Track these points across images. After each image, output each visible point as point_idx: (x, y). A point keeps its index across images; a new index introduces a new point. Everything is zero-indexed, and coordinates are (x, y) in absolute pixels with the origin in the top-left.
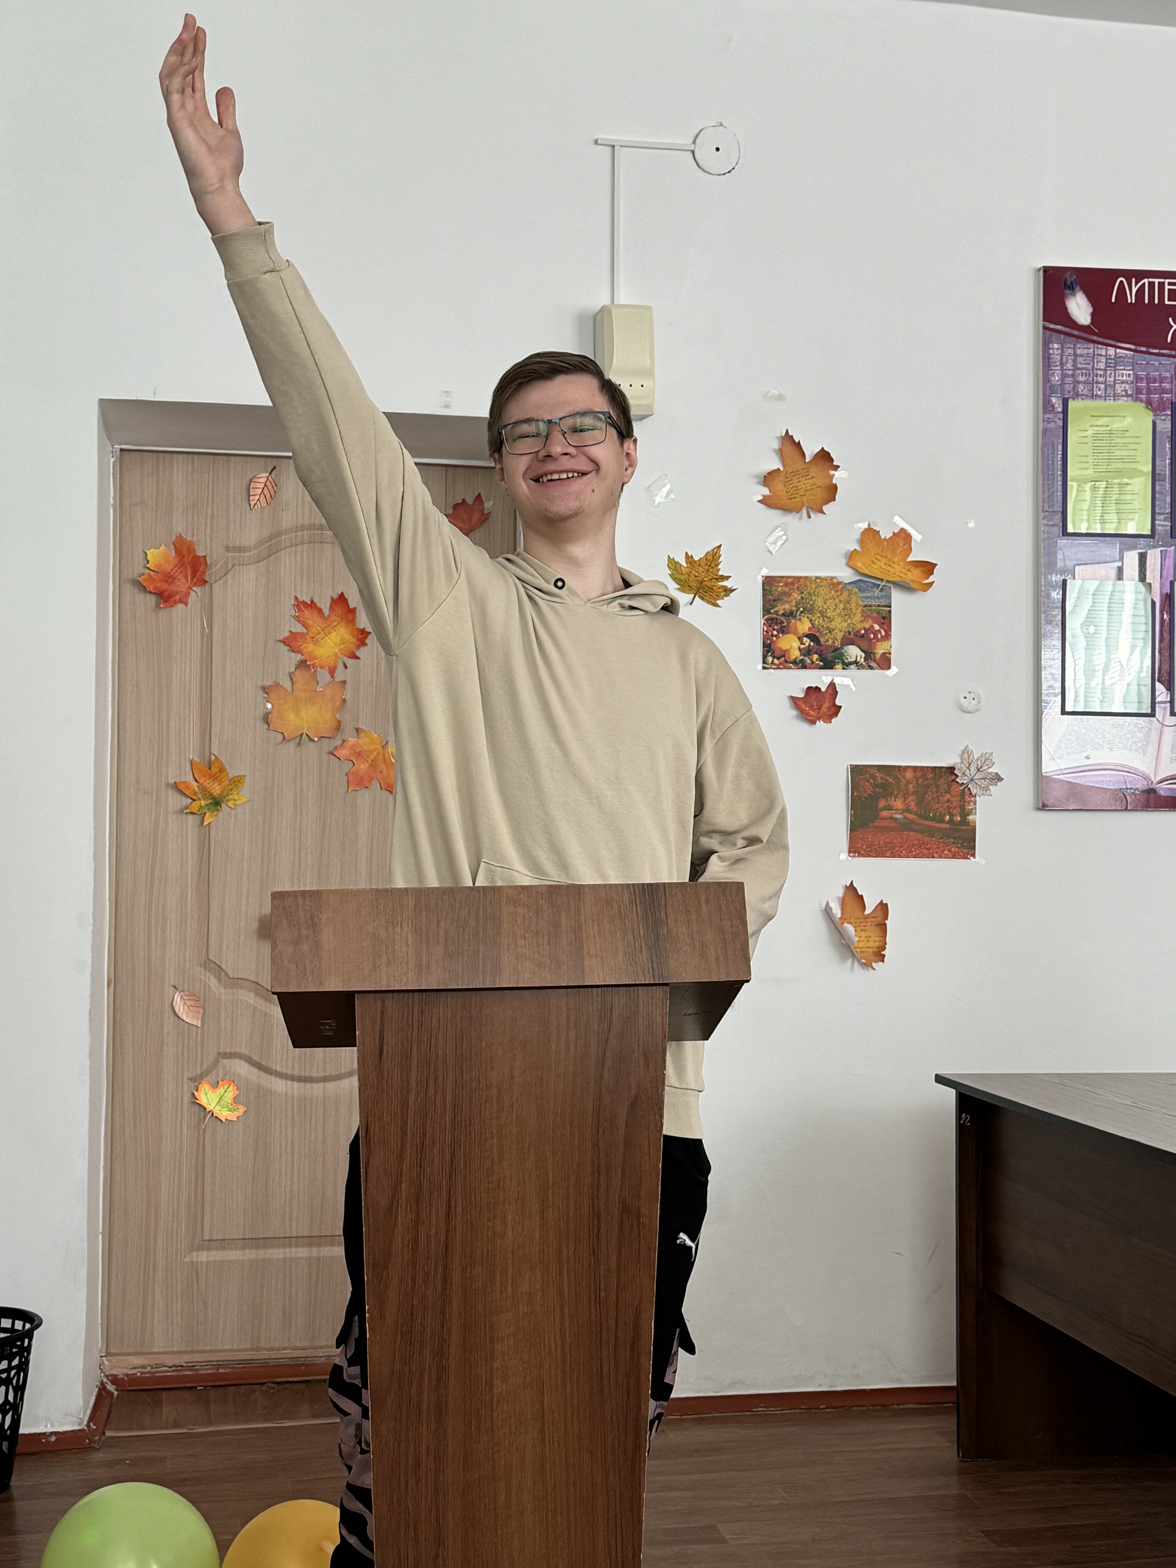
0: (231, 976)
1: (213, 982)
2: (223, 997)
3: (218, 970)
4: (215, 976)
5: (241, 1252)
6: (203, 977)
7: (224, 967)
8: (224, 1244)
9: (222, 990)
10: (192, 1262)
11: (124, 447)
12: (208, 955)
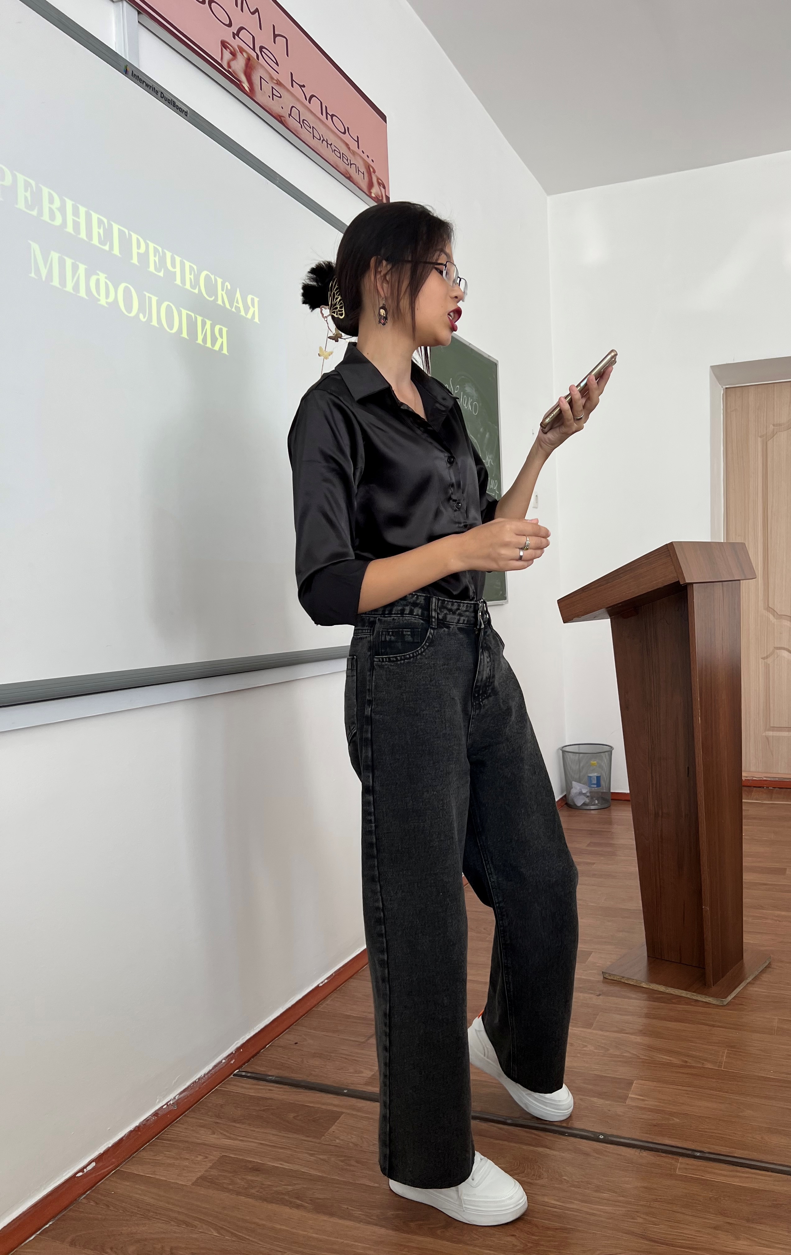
0: (779, 614)
1: (771, 617)
2: (776, 623)
3: (773, 611)
4: (772, 614)
5: (788, 733)
6: (766, 615)
7: (775, 610)
8: (780, 729)
9: (775, 620)
10: (766, 736)
11: (727, 386)
12: (768, 605)
